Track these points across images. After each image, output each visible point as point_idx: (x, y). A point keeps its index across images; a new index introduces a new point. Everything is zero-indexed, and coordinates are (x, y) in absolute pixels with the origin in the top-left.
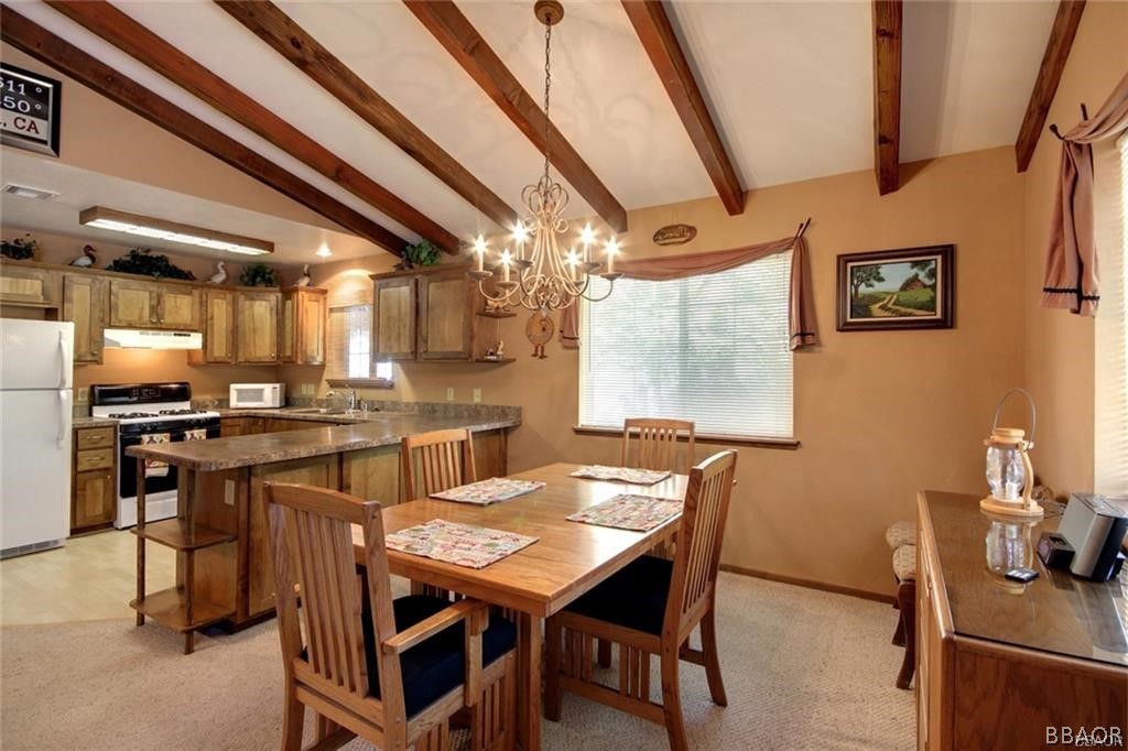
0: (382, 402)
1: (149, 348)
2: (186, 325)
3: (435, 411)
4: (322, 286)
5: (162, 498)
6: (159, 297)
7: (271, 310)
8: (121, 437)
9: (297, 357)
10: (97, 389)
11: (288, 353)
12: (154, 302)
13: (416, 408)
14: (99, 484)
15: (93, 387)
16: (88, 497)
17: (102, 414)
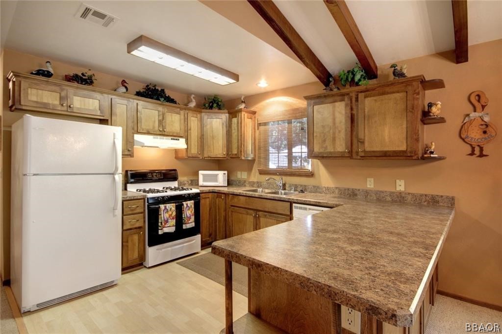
0: (305, 186)
1: (158, 147)
2: (177, 133)
3: (356, 195)
4: (253, 109)
5: (171, 246)
6: (163, 115)
7: (223, 124)
8: (148, 205)
9: (241, 154)
10: (129, 172)
11: (235, 152)
12: (161, 118)
13: (337, 191)
14: (136, 237)
15: (127, 171)
16: (129, 246)
17: (133, 188)
